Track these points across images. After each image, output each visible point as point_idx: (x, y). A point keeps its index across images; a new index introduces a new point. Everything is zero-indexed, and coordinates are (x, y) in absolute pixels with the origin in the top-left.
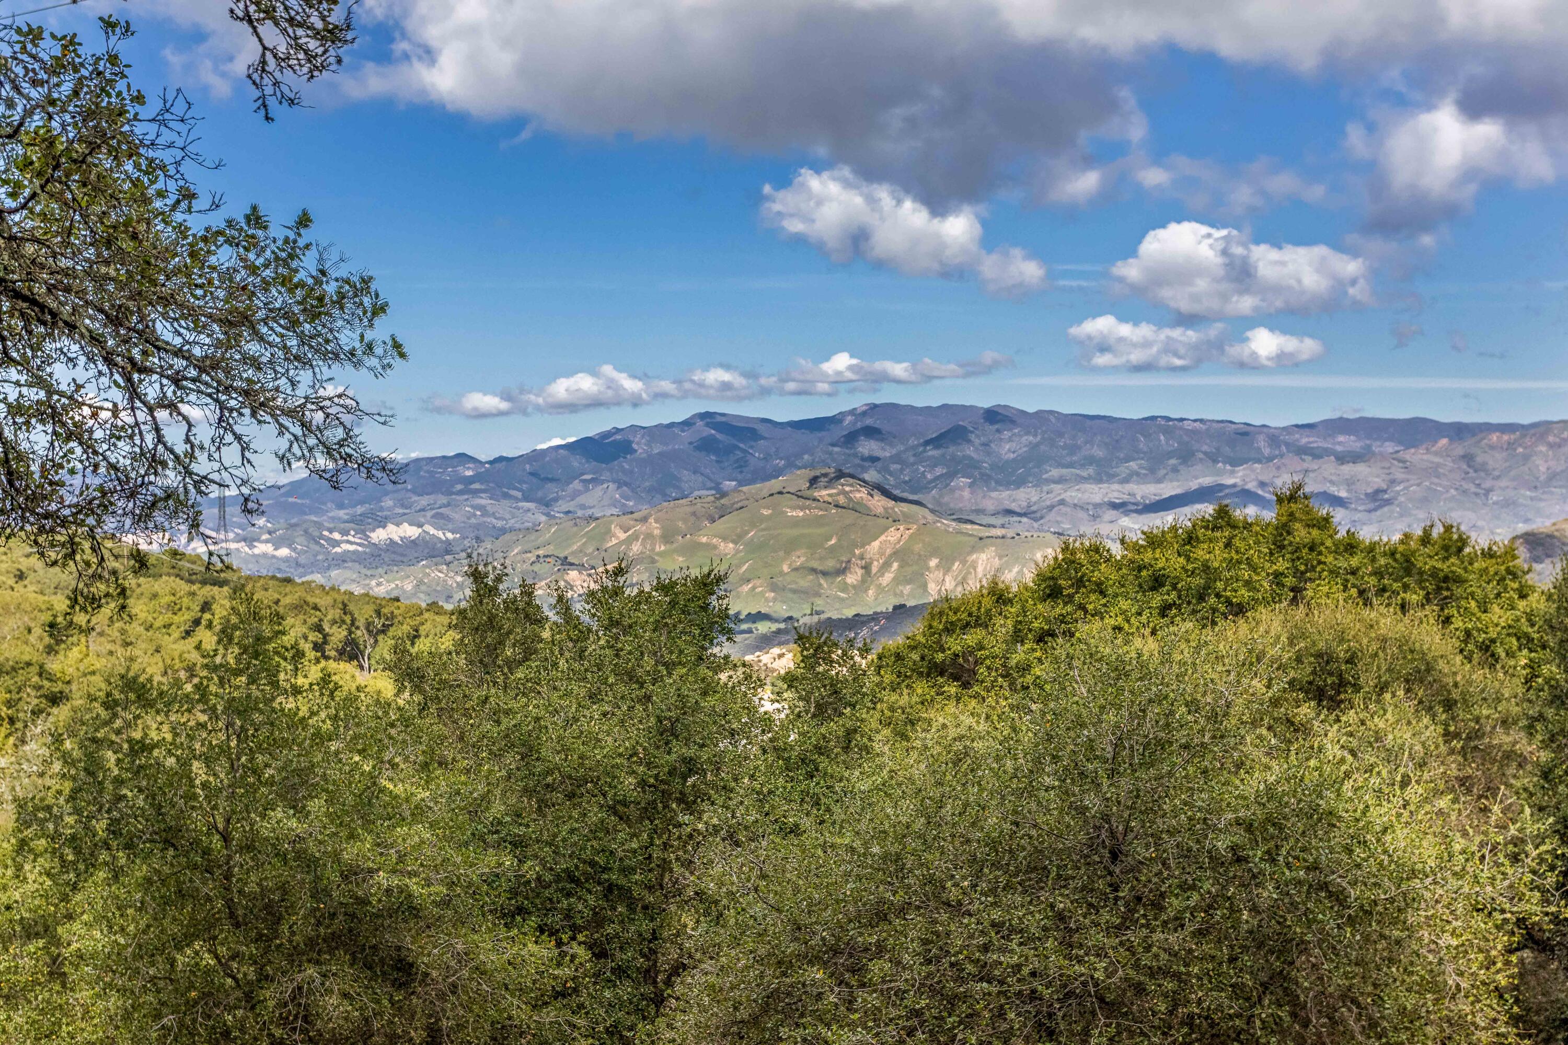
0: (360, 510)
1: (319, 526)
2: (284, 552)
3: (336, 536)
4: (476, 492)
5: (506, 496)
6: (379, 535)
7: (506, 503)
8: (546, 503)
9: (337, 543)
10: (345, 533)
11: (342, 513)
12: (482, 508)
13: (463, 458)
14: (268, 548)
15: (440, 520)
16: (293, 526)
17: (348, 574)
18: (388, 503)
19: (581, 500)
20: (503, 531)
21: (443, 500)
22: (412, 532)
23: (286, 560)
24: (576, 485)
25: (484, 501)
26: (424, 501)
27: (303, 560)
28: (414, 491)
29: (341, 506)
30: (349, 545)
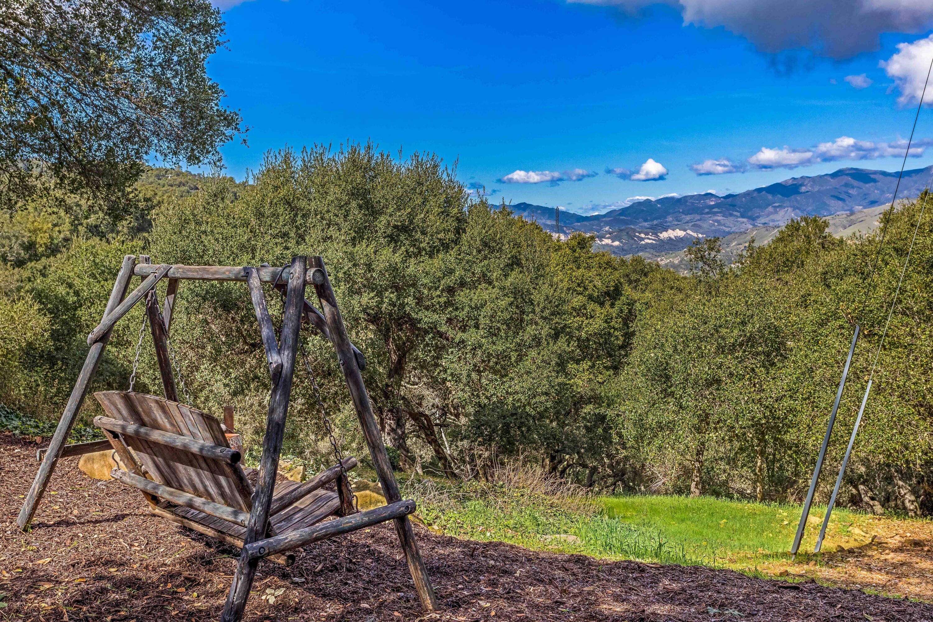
0: (655, 222)
1: (634, 231)
2: (617, 243)
3: (643, 235)
4: (715, 213)
5: (731, 215)
6: (664, 235)
7: (731, 219)
8: (753, 219)
9: (643, 239)
10: (647, 234)
11: (646, 224)
12: (718, 221)
13: (709, 195)
14: (609, 241)
15: (696, 228)
16: (621, 230)
17: (647, 255)
18: (670, 219)
19: (772, 217)
20: (729, 233)
21: (698, 217)
22: (680, 233)
23: (617, 247)
24: (770, 209)
25: (719, 218)
26: (688, 218)
27: (625, 248)
28: (683, 213)
29: (646, 221)
30: (649, 240)
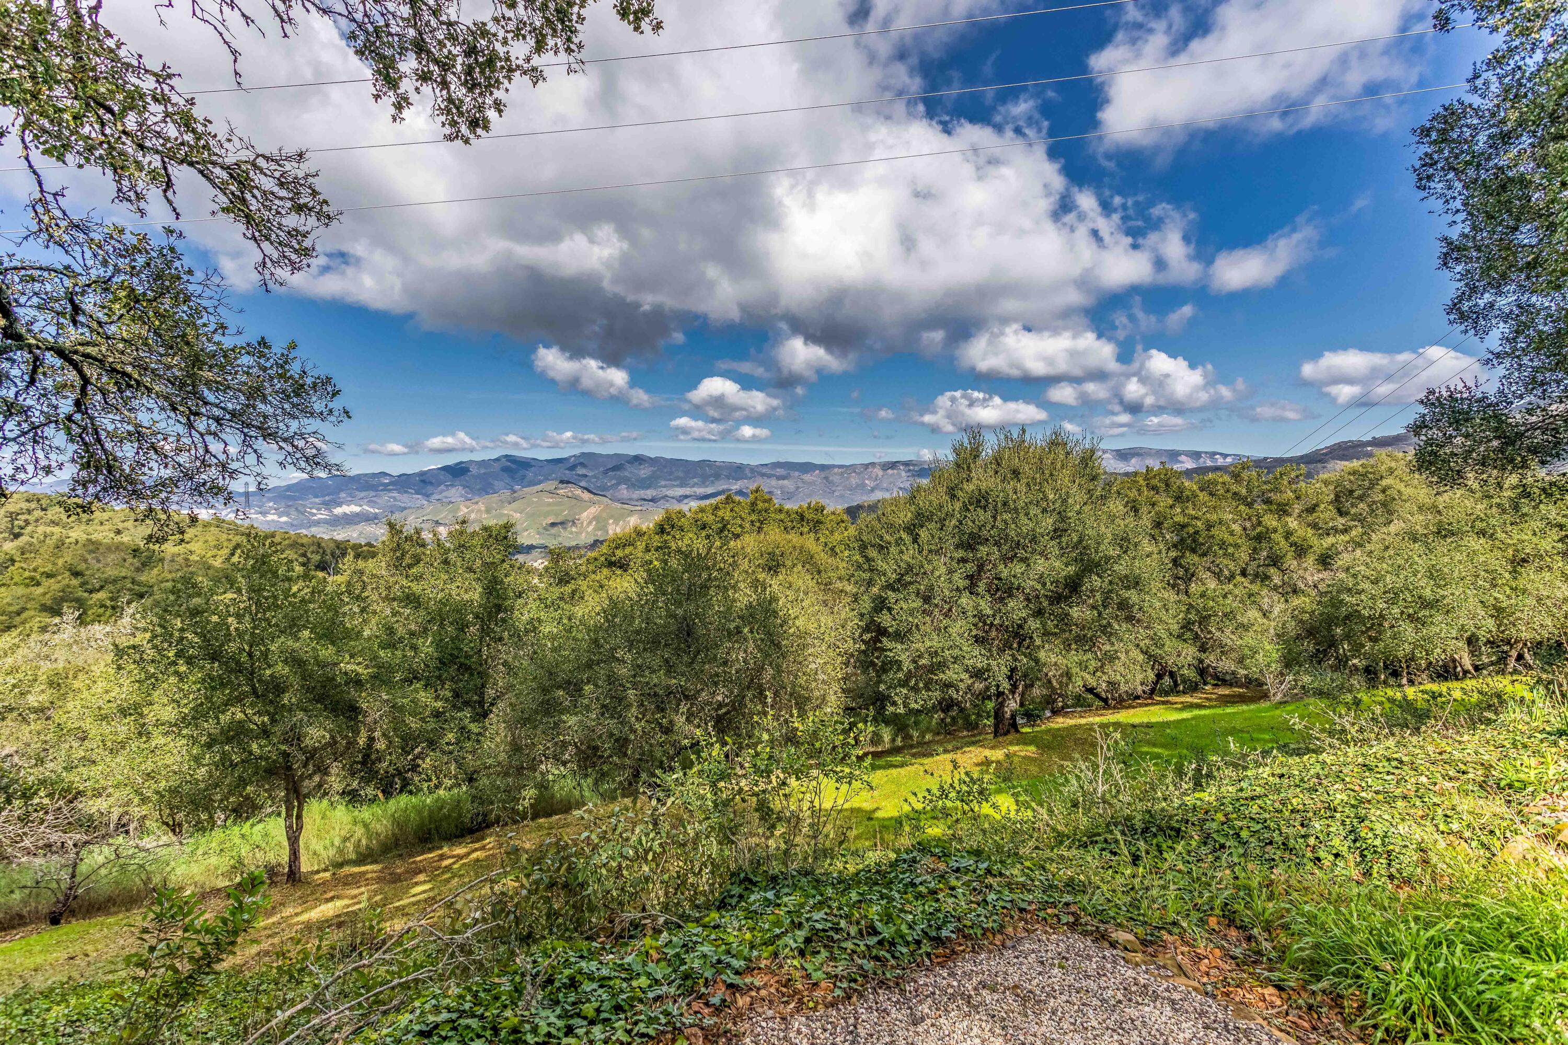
0: (327, 498)
1: (305, 506)
2: (284, 519)
3: (314, 511)
4: (390, 490)
5: (406, 492)
6: (338, 511)
7: (405, 495)
8: (427, 496)
9: (315, 515)
10: (319, 509)
11: (317, 500)
12: (394, 498)
13: (384, 474)
14: (275, 517)
15: (371, 503)
16: (289, 506)
17: (321, 529)
18: (343, 495)
19: (444, 494)
20: (405, 508)
21: (372, 493)
22: (355, 509)
23: (285, 523)
24: (442, 487)
25: (395, 494)
26: (363, 494)
27: (295, 522)
28: (357, 489)
29: (316, 497)
30: (322, 515)
